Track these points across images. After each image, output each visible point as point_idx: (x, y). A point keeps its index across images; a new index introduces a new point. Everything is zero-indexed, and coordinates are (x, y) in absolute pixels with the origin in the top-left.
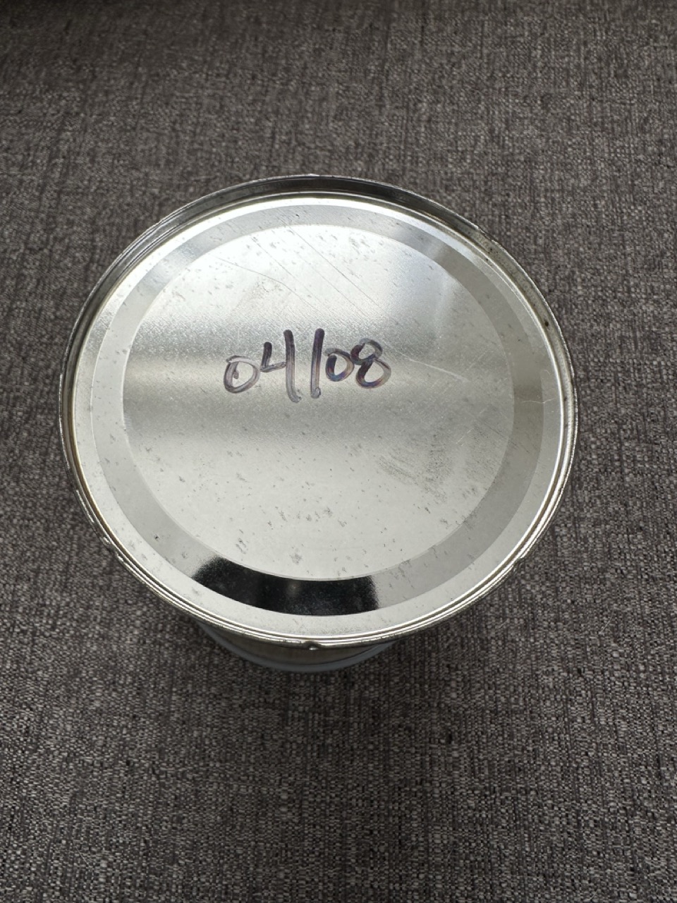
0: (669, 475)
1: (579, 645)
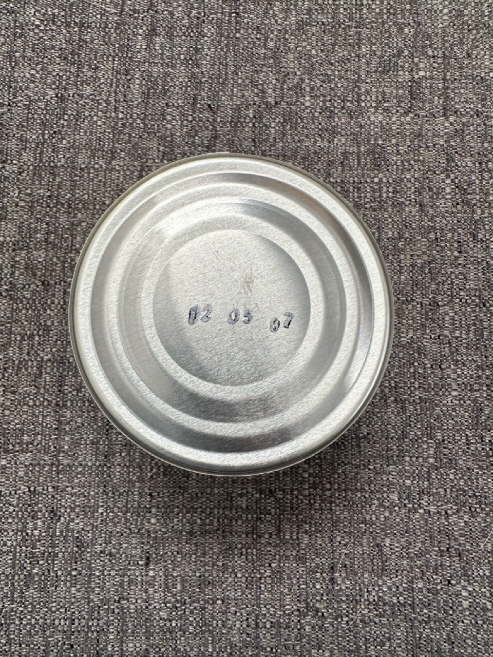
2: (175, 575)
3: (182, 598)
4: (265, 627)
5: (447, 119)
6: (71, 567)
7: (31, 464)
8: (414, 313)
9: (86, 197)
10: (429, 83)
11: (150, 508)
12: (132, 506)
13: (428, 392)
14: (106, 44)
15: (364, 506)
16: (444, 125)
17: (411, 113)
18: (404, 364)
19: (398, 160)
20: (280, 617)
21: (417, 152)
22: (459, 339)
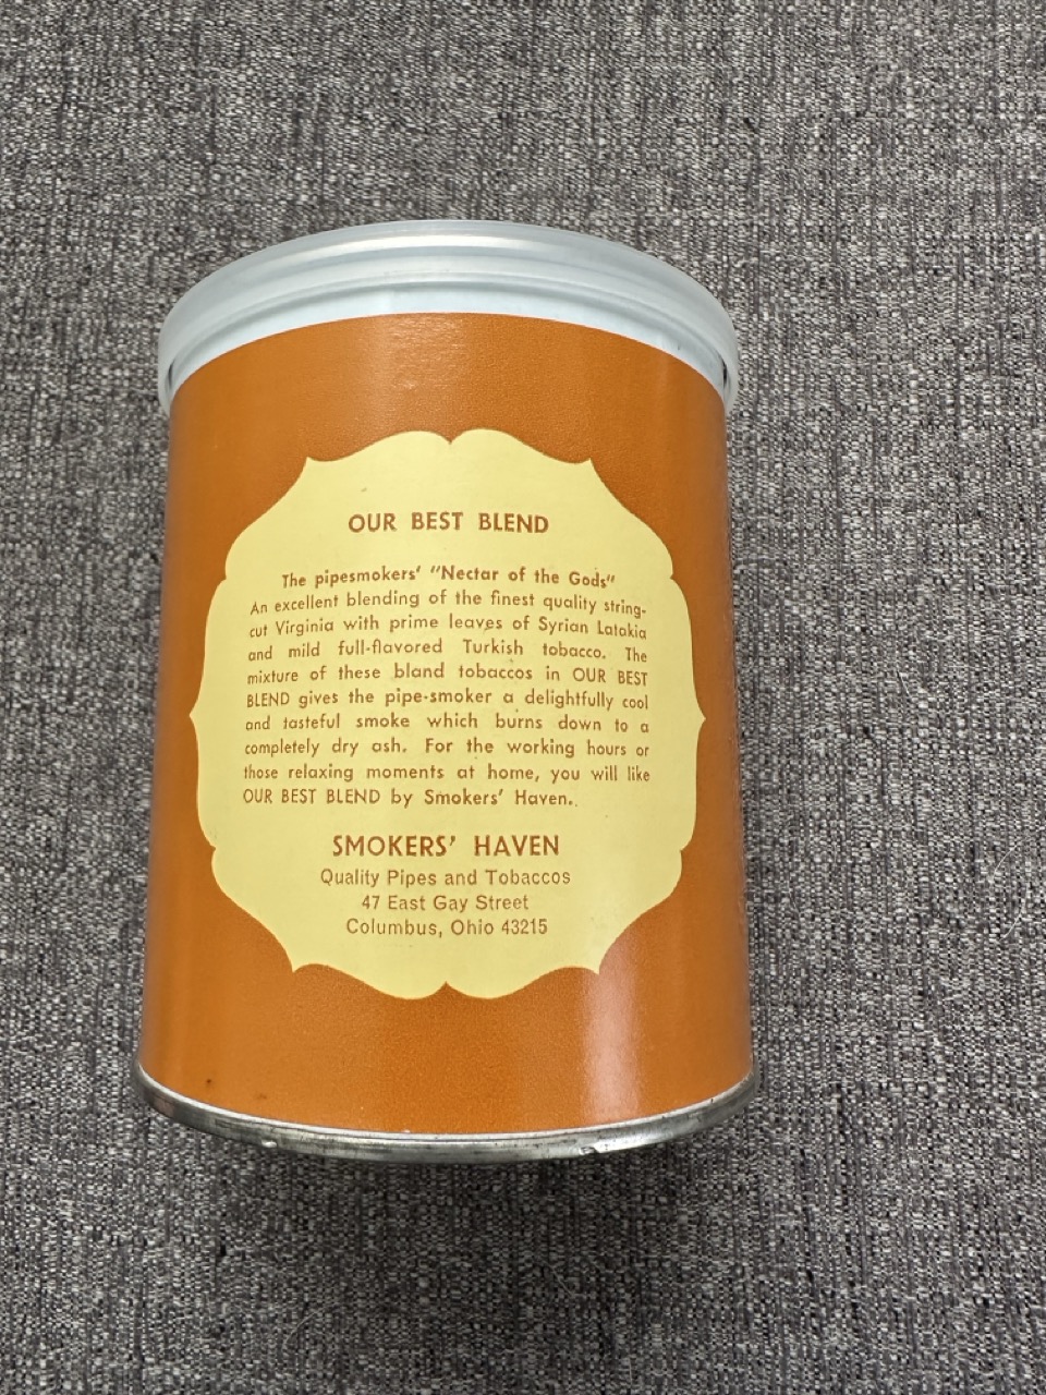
0: (1033, 427)
1: (870, 693)
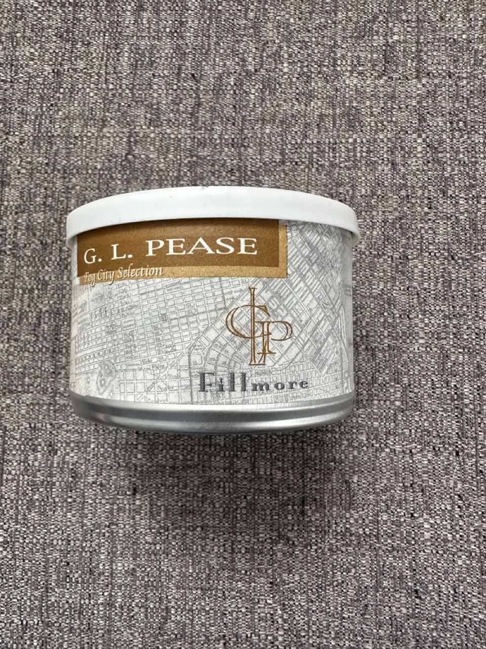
2: (159, 504)
3: (165, 525)
4: (240, 552)
5: (420, 81)
6: (67, 495)
7: (32, 403)
8: (384, 267)
9: (80, 163)
10: (403, 47)
11: (137, 445)
12: (120, 443)
13: (397, 340)
14: (98, 21)
15: (334, 446)
16: (416, 87)
17: (385, 75)
18: (375, 313)
19: (371, 121)
20: (254, 544)
21: (390, 113)
22: (428, 290)
